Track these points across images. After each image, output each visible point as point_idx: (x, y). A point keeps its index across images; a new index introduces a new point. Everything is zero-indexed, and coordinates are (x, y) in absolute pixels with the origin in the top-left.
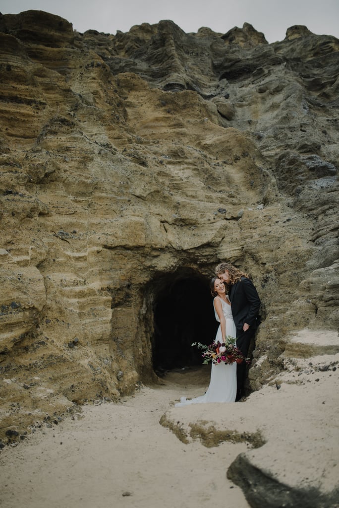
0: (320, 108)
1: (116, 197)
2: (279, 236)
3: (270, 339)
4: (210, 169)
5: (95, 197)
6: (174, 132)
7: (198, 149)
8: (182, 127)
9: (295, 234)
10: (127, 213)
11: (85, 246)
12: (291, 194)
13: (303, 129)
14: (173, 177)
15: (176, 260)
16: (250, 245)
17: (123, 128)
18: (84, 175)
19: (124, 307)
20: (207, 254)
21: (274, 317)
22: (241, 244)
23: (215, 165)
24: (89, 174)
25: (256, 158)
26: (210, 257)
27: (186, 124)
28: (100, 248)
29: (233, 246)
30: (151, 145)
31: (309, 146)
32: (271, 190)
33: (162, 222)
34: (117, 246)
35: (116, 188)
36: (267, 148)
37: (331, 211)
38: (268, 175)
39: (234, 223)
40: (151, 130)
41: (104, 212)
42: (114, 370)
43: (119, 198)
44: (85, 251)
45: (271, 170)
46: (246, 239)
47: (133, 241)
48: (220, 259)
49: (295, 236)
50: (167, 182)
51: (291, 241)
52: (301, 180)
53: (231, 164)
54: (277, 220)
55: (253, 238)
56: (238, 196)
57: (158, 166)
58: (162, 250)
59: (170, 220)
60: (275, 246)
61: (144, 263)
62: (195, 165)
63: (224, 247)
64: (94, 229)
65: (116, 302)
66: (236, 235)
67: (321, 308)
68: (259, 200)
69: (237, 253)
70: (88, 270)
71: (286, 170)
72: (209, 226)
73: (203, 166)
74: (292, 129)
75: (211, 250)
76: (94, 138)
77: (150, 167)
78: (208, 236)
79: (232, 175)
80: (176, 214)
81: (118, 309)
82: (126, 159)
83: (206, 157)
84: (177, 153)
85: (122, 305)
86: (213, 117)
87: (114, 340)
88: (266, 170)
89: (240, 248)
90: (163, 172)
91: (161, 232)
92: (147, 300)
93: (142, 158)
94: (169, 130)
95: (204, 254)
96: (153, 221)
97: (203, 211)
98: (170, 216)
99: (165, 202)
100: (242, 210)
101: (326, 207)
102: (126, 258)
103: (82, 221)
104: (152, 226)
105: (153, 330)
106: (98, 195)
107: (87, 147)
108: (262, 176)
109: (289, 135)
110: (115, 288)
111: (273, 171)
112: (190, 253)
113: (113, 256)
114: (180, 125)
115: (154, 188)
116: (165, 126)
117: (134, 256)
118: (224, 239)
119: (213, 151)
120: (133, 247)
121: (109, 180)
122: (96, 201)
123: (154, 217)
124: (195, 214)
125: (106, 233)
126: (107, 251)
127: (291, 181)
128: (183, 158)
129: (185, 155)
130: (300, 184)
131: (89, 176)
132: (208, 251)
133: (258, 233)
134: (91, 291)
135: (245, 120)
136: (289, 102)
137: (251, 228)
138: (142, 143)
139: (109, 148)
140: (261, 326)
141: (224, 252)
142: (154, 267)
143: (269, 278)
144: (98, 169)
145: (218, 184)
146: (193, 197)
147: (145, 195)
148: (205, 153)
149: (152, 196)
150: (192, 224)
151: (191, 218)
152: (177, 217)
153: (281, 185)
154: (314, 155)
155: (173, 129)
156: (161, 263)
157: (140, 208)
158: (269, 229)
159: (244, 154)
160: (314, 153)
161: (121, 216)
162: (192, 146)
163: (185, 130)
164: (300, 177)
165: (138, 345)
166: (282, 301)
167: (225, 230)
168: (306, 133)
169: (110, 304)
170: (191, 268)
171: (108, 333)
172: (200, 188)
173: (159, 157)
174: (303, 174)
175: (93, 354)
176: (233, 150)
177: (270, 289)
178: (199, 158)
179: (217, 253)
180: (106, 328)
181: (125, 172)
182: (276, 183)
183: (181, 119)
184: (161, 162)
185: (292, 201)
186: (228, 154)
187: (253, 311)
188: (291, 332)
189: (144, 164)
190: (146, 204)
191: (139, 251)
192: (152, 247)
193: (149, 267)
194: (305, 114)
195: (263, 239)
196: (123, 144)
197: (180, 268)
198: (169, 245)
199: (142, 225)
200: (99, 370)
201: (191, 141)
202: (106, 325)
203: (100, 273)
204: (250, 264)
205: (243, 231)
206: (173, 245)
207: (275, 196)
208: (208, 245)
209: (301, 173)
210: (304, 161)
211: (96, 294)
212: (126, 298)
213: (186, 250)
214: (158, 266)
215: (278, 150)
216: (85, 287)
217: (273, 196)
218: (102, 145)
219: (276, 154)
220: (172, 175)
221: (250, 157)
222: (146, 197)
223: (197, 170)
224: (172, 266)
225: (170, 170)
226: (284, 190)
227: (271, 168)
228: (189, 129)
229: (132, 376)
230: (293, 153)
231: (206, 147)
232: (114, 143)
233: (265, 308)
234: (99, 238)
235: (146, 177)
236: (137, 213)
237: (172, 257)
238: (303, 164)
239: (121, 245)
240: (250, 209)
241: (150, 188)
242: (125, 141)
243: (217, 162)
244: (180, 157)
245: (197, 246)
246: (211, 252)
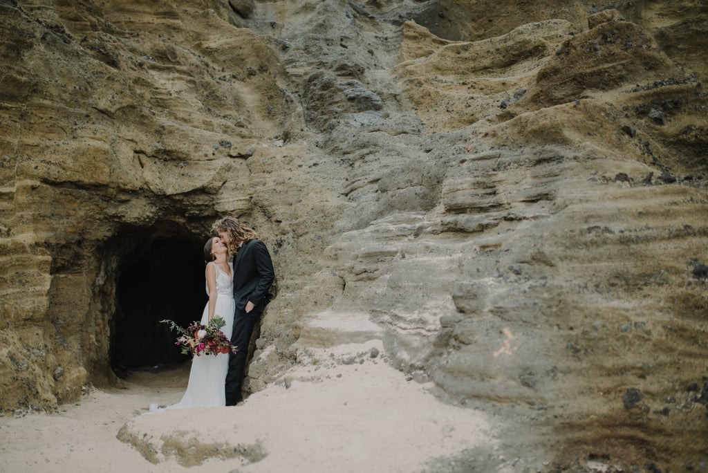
0: (367, 19)
1: (67, 108)
2: (301, 185)
3: (280, 323)
4: (212, 84)
5: (32, 105)
6: (163, 24)
7: (197, 53)
8: (175, 18)
9: (323, 184)
10: (84, 134)
11: (11, 178)
12: (322, 129)
13: (343, 43)
14: (157, 88)
15: (154, 209)
16: (261, 194)
17: (84, 5)
18: (16, 68)
19: (71, 273)
20: (200, 203)
21: (288, 295)
22: (249, 192)
23: (220, 79)
24: (25, 68)
25: (278, 76)
26: (204, 207)
27: (181, 15)
28: (38, 183)
29: (237, 195)
30: (127, 38)
31: (350, 67)
32: (295, 122)
33: (136, 152)
34: (65, 182)
35: (67, 94)
36: (294, 64)
37: (371, 157)
38: (292, 101)
39: (241, 163)
40: (128, 16)
41: (47, 130)
42: (49, 366)
43: (71, 110)
44: (12, 185)
45: (296, 95)
46: (257, 185)
47: (90, 175)
48: (218, 212)
49: (323, 186)
50: (148, 95)
51: (316, 193)
52: (337, 113)
53: (243, 80)
54: (300, 163)
55: (266, 185)
56: (249, 126)
57: (135, 70)
58: (134, 193)
59: (149, 150)
60: (296, 198)
61: (105, 210)
62: (191, 76)
63: (225, 195)
64: (29, 152)
65: (59, 265)
66: (243, 180)
67: (350, 283)
68: (277, 135)
69: (242, 205)
70: (14, 213)
71: (317, 96)
72: (205, 164)
73: (203, 78)
74: (329, 42)
75: (205, 197)
76: (36, 13)
77: (124, 70)
78: (202, 177)
79: (242, 95)
80: (159, 142)
81: (62, 276)
82: (86, 53)
83: (207, 65)
84: (166, 55)
85: (67, 270)
86: (222, 9)
87: (52, 322)
88: (290, 94)
89: (247, 197)
90: (143, 80)
91: (134, 166)
92: (107, 265)
93: (111, 54)
94: (155, 19)
95: (195, 203)
96: (124, 150)
97: (198, 141)
98: (149, 143)
99: (142, 124)
100: (254, 146)
101: (366, 151)
102: (78, 201)
103: (8, 139)
104: (121, 156)
105: (113, 309)
106: (37, 102)
107: (23, 26)
108: (284, 101)
109: (325, 49)
110: (58, 244)
111: (299, 96)
112: (175, 200)
113: (58, 196)
114: (172, 15)
115: (127, 101)
116: (149, 13)
117: (90, 199)
118: (226, 185)
119: (218, 58)
120: (90, 184)
121: (56, 81)
122: (34, 111)
123: (124, 144)
124: (187, 145)
125: (48, 160)
126: (47, 188)
127: (322, 112)
128: (174, 63)
129: (178, 59)
130: (335, 118)
131: (24, 70)
132: (201, 200)
133: (274, 178)
134: (19, 246)
135: (266, 21)
136: (328, 5)
137: (264, 172)
138: (112, 33)
139: (59, 31)
140: (270, 306)
141: (225, 202)
142: (120, 217)
143: (285, 241)
144: (41, 63)
145: (222, 106)
146: (185, 120)
147: (113, 110)
148: (206, 59)
149: (124, 112)
150: (180, 159)
151: (180, 150)
152: (159, 147)
153: (310, 116)
154: (356, 81)
155: (162, 20)
156: (131, 211)
157: (105, 128)
158: (289, 174)
159: (262, 67)
160: (355, 78)
161: (74, 138)
162: (189, 47)
163: (179, 23)
164: (334, 108)
165: (90, 329)
166: (300, 273)
167: (228, 171)
168: (347, 50)
169: (48, 267)
170: (174, 222)
171: (43, 310)
172: (196, 108)
173: (138, 57)
174: (339, 104)
175: (16, 341)
176: (247, 60)
177: (285, 256)
178: (197, 66)
179: (214, 202)
180: (40, 302)
181: (83, 73)
182: (302, 113)
183: (175, 7)
184: (141, 65)
185: (322, 140)
186: (238, 65)
187: (263, 286)
188: (309, 314)
189: (114, 64)
190: (114, 124)
191: (99, 192)
192: (119, 187)
193: (114, 216)
194: (348, 24)
195: (280, 188)
196: (82, 30)
197: (159, 221)
198: (146, 187)
199: (105, 153)
200: (26, 365)
201: (186, 40)
202: (40, 298)
203: (35, 220)
204: (260, 221)
205: (252, 175)
206: (151, 187)
207: (300, 131)
208: (203, 190)
209: (337, 103)
210: (341, 87)
211: (27, 252)
212: (74, 260)
213: (170, 195)
214: (126, 215)
215: (308, 68)
216: (9, 239)
217: (296, 131)
218: (47, 26)
219: (306, 74)
220: (156, 85)
221: (270, 74)
222: (115, 113)
223: (194, 82)
224: (148, 217)
225: (153, 78)
226: (313, 123)
227: (297, 92)
228: (186, 22)
229: (78, 374)
230: (329, 74)
231: (208, 52)
232: (68, 27)
233: (276, 282)
234: (36, 168)
235: (116, 83)
236: (98, 136)
237: (149, 204)
238: (341, 90)
239: (70, 180)
240: (264, 145)
241: (121, 100)
242: (86, 25)
243: (223, 74)
244: (169, 61)
245: (186, 191)
246: (206, 201)
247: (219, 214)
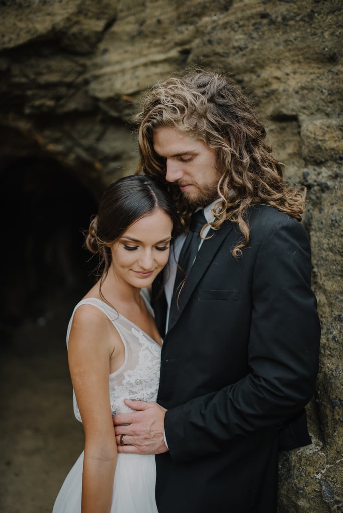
20: (53, 78)
22: (178, 37)
26: (63, 90)
29: (145, 52)
46: (200, 15)
48: (96, 99)
63: (113, 56)
66: (159, 9)
75: (67, 64)
89: (174, 52)
95: (42, 80)
118: (116, 28)
132: (56, 70)
141: (115, 73)
179: (87, 76)
208: (54, 43)
245: (11, 45)
246: (67, 74)
247: (103, 106)
